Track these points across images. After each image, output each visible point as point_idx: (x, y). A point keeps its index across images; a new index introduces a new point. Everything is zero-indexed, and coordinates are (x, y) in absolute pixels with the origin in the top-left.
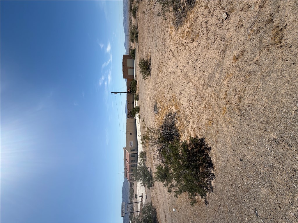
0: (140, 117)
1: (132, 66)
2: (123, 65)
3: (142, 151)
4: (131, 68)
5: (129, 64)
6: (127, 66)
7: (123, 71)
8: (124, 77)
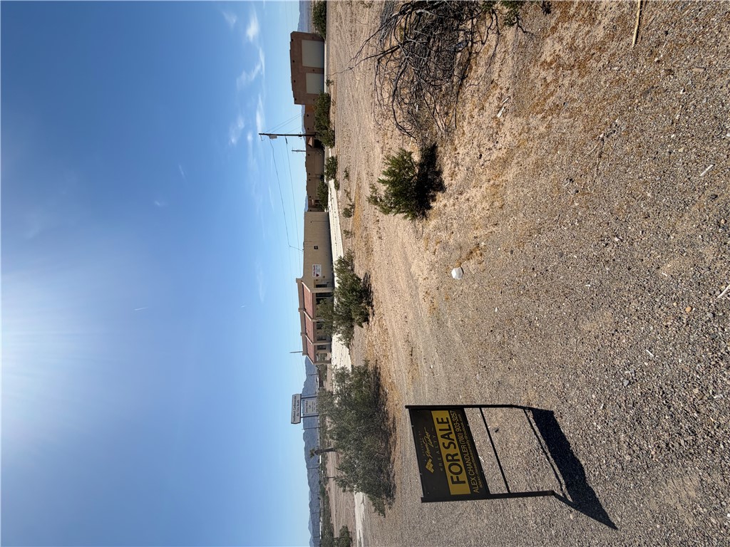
0: (337, 187)
1: (318, 66)
2: (293, 61)
3: (342, 256)
4: (314, 70)
5: (308, 61)
6: (304, 65)
7: (294, 82)
8: (295, 99)
